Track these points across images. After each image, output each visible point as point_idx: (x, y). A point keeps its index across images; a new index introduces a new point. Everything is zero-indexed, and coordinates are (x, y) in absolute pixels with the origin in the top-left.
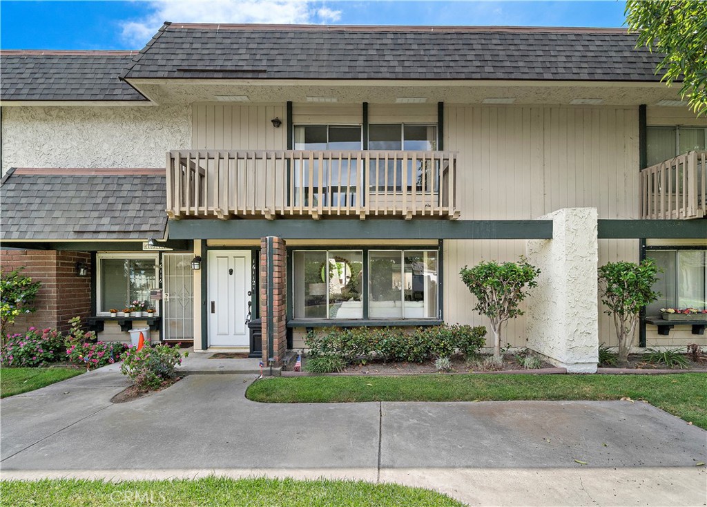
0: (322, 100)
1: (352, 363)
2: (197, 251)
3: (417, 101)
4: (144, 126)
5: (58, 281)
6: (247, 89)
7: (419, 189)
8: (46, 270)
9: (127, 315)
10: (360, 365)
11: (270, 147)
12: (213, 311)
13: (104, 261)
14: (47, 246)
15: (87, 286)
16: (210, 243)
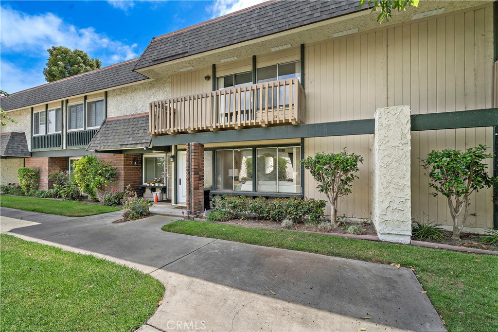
0: (229, 60)
1: (236, 217)
2: (173, 153)
3: (285, 47)
4: (153, 91)
5: (124, 168)
6: (189, 62)
7: (270, 108)
8: (119, 163)
9: (153, 185)
10: (241, 220)
11: (205, 92)
12: (180, 184)
13: (146, 158)
14: (120, 152)
15: (139, 170)
16: (179, 147)
